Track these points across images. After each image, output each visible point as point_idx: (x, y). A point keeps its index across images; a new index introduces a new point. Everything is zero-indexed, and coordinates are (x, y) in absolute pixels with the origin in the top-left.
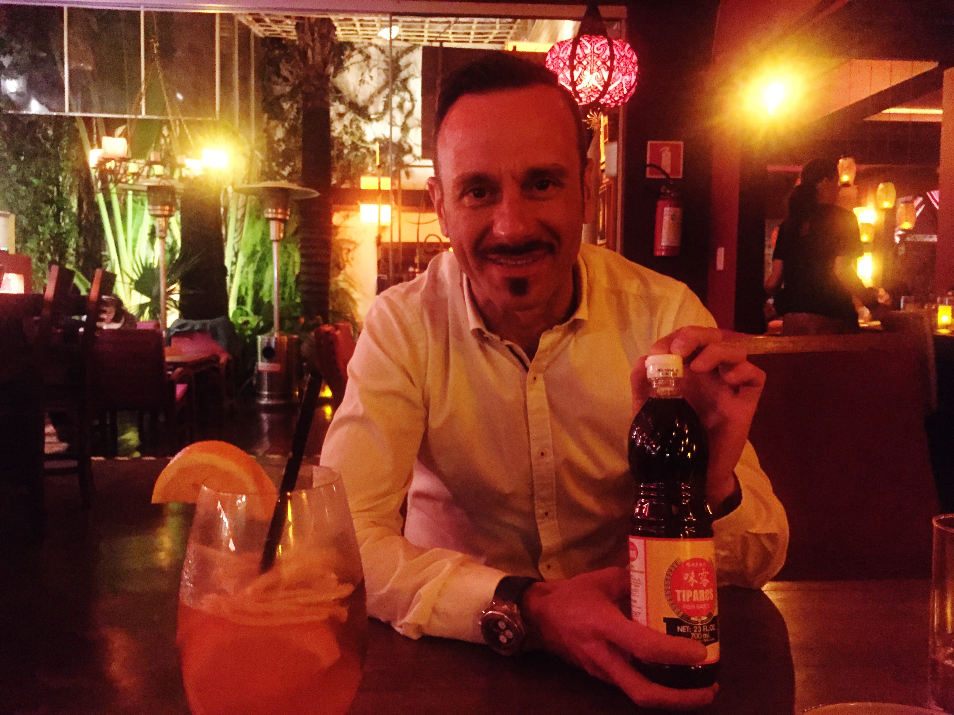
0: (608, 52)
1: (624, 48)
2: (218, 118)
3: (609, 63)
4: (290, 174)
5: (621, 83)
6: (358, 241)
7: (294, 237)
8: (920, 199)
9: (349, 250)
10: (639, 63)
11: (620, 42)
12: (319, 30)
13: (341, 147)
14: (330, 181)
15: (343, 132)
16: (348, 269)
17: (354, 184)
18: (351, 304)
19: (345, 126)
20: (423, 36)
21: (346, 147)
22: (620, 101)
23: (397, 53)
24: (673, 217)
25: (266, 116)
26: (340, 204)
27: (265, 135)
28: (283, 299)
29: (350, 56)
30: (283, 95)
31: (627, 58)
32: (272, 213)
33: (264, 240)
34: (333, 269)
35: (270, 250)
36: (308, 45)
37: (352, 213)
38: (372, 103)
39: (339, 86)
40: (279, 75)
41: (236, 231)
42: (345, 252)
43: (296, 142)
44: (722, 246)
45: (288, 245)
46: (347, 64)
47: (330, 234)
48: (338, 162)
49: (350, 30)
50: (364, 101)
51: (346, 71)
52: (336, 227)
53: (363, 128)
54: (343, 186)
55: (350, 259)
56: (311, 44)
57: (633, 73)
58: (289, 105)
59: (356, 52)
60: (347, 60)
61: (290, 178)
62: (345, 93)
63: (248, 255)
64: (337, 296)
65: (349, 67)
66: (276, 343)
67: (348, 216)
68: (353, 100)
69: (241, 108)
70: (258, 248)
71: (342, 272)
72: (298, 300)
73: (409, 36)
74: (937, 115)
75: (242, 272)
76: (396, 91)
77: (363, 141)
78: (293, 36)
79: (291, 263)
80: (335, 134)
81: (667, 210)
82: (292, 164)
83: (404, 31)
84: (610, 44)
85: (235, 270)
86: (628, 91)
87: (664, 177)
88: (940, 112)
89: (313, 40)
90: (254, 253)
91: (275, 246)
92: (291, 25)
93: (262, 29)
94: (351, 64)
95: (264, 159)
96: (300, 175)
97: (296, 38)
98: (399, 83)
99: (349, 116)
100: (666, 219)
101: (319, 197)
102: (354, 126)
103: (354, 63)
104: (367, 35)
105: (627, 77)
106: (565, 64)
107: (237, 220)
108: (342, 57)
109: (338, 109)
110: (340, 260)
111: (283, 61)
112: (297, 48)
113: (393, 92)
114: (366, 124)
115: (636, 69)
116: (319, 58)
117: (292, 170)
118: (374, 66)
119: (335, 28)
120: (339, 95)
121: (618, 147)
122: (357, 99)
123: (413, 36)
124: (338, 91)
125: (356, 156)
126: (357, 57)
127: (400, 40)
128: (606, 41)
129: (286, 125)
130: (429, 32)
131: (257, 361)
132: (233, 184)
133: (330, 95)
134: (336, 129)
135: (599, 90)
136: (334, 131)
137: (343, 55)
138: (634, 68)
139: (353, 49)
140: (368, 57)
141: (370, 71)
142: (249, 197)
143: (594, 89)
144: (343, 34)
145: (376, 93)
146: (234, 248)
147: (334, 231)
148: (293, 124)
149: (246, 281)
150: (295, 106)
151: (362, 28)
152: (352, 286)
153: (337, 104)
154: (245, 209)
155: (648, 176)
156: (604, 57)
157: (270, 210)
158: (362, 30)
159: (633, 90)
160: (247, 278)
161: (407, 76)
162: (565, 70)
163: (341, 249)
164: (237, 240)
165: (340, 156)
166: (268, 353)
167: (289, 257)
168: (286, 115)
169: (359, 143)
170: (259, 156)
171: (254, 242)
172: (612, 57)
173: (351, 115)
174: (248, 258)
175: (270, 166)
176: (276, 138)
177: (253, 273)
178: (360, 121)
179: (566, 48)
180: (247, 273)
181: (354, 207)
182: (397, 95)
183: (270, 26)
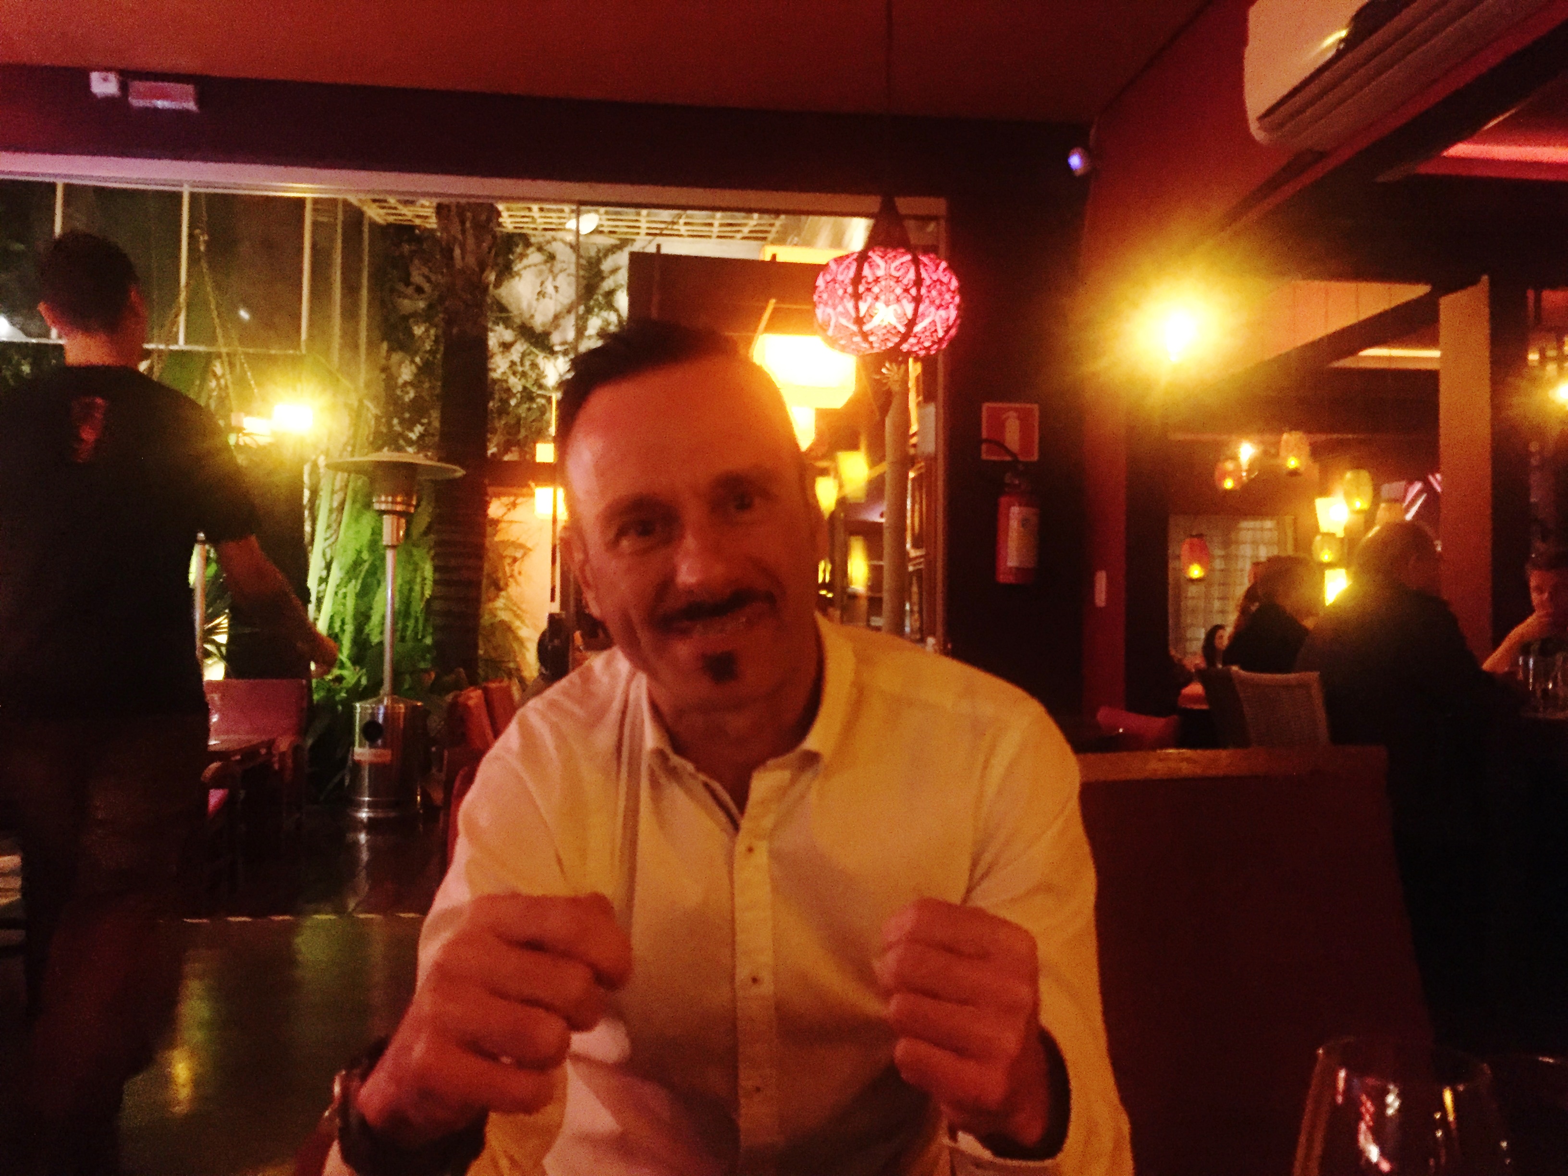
0: (912, 275)
1: (937, 269)
2: (304, 351)
3: (913, 291)
4: (422, 436)
5: (934, 321)
6: (529, 545)
7: (425, 538)
8: (1418, 486)
9: (515, 560)
10: (961, 290)
11: (931, 259)
12: (474, 217)
13: (505, 396)
14: (485, 449)
15: (509, 373)
16: (513, 590)
17: (526, 453)
18: (516, 646)
19: (513, 363)
20: (639, 227)
21: (514, 395)
22: (933, 348)
23: (599, 251)
24: (1024, 522)
25: (385, 346)
26: (501, 484)
27: (383, 376)
28: (403, 639)
29: (522, 256)
30: (414, 315)
31: (942, 283)
32: (386, 502)
33: (374, 544)
34: (487, 590)
35: (383, 558)
36: (455, 238)
37: (520, 500)
38: (557, 327)
39: (504, 301)
40: (408, 283)
41: (329, 527)
42: (508, 561)
43: (432, 388)
44: (1101, 569)
45: (415, 551)
46: (517, 267)
47: (483, 535)
48: (500, 418)
49: (523, 217)
50: (543, 325)
51: (517, 278)
52: (495, 522)
53: (541, 366)
54: (506, 458)
55: (516, 573)
56: (460, 237)
57: (951, 306)
58: (423, 329)
59: (531, 249)
60: (518, 261)
61: (421, 444)
62: (515, 312)
63: (347, 567)
64: (493, 634)
65: (522, 272)
66: (386, 715)
67: (514, 505)
68: (527, 322)
69: (345, 333)
70: (365, 555)
71: (503, 593)
72: (428, 641)
73: (617, 226)
74: (1431, 359)
75: (336, 593)
76: (596, 310)
77: (541, 386)
78: (432, 223)
79: (418, 580)
80: (496, 375)
81: (1015, 510)
82: (425, 421)
83: (609, 220)
84: (916, 262)
85: (325, 591)
86: (947, 332)
87: (1008, 458)
88: (1435, 353)
89: (463, 231)
90: (357, 564)
91: (390, 555)
92: (429, 207)
93: (382, 212)
94: (525, 268)
95: (379, 413)
96: (437, 439)
97: (435, 226)
98: (600, 298)
99: (520, 347)
100: (1014, 524)
101: (465, 476)
102: (527, 363)
103: (529, 266)
104: (551, 223)
105: (942, 313)
106: (845, 292)
107: (331, 511)
108: (511, 257)
109: (501, 335)
110: (500, 575)
111: (416, 262)
112: (437, 241)
113: (589, 311)
114: (546, 360)
115: (957, 300)
116: (471, 260)
117: (425, 430)
118: (561, 271)
119: (499, 214)
120: (504, 315)
121: (937, 412)
122: (532, 321)
123: (622, 226)
124: (502, 308)
125: (529, 409)
126: (534, 257)
127: (601, 232)
128: (908, 257)
129: (418, 360)
130: (648, 222)
131: (353, 744)
132: (327, 454)
133: (489, 313)
134: (499, 367)
135: (899, 332)
136: (495, 370)
137: (513, 253)
138: (953, 298)
139: (528, 244)
140: (552, 257)
141: (555, 278)
142: (353, 475)
143: (891, 330)
144: (511, 223)
145: (565, 311)
146: (324, 554)
147: (489, 529)
148: (428, 359)
149: (341, 608)
150: (432, 332)
151: (543, 214)
152: (517, 616)
153: (500, 328)
154: (346, 494)
155: (984, 457)
156: (905, 281)
157: (383, 498)
158: (542, 217)
159: (953, 332)
160: (344, 605)
161: (612, 286)
162: (845, 300)
163: (502, 557)
164: (329, 542)
165: (504, 409)
166: (372, 731)
167: (415, 570)
168: (417, 344)
169: (534, 389)
170: (372, 409)
171: (358, 547)
172: (918, 282)
173: (522, 344)
174: (348, 573)
175: (390, 425)
176: (400, 381)
177: (354, 596)
178: (537, 356)
179: (848, 267)
180: (345, 596)
181: (525, 490)
182: (598, 315)
183: (395, 208)
